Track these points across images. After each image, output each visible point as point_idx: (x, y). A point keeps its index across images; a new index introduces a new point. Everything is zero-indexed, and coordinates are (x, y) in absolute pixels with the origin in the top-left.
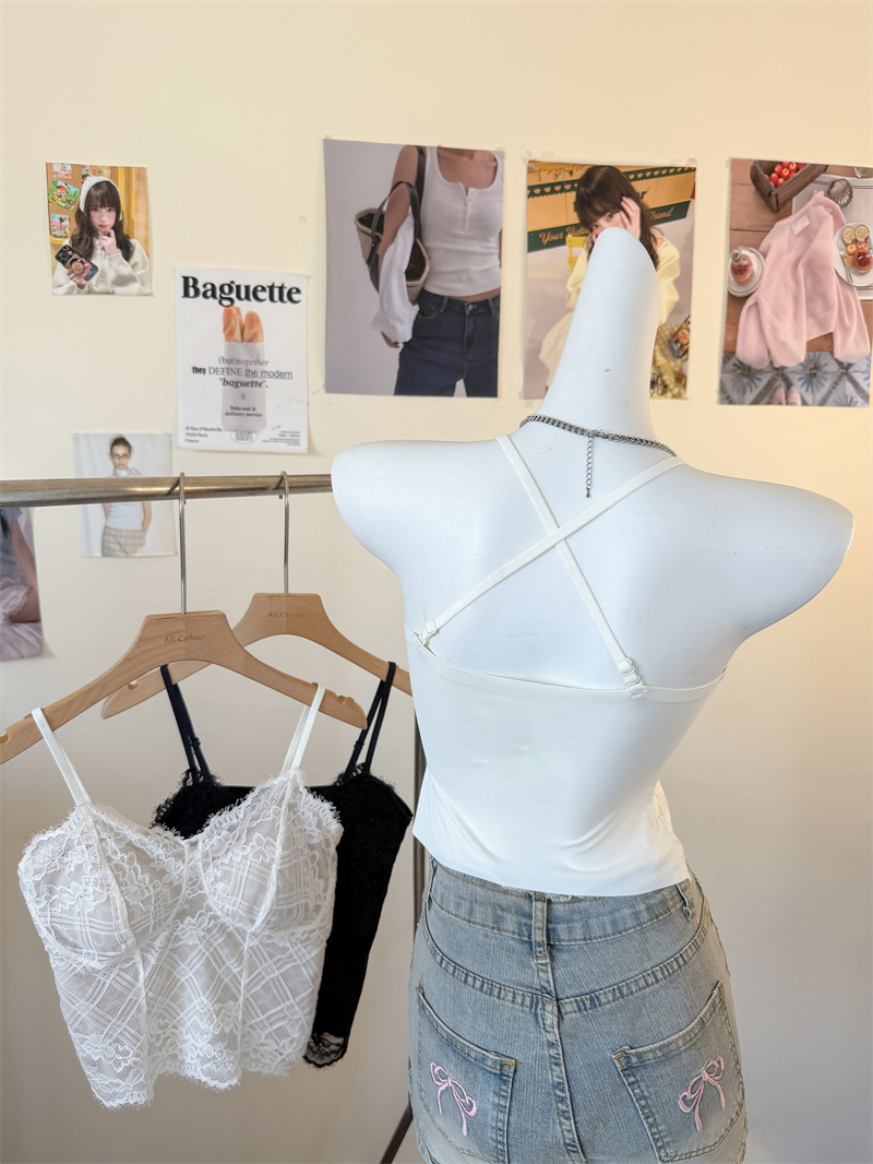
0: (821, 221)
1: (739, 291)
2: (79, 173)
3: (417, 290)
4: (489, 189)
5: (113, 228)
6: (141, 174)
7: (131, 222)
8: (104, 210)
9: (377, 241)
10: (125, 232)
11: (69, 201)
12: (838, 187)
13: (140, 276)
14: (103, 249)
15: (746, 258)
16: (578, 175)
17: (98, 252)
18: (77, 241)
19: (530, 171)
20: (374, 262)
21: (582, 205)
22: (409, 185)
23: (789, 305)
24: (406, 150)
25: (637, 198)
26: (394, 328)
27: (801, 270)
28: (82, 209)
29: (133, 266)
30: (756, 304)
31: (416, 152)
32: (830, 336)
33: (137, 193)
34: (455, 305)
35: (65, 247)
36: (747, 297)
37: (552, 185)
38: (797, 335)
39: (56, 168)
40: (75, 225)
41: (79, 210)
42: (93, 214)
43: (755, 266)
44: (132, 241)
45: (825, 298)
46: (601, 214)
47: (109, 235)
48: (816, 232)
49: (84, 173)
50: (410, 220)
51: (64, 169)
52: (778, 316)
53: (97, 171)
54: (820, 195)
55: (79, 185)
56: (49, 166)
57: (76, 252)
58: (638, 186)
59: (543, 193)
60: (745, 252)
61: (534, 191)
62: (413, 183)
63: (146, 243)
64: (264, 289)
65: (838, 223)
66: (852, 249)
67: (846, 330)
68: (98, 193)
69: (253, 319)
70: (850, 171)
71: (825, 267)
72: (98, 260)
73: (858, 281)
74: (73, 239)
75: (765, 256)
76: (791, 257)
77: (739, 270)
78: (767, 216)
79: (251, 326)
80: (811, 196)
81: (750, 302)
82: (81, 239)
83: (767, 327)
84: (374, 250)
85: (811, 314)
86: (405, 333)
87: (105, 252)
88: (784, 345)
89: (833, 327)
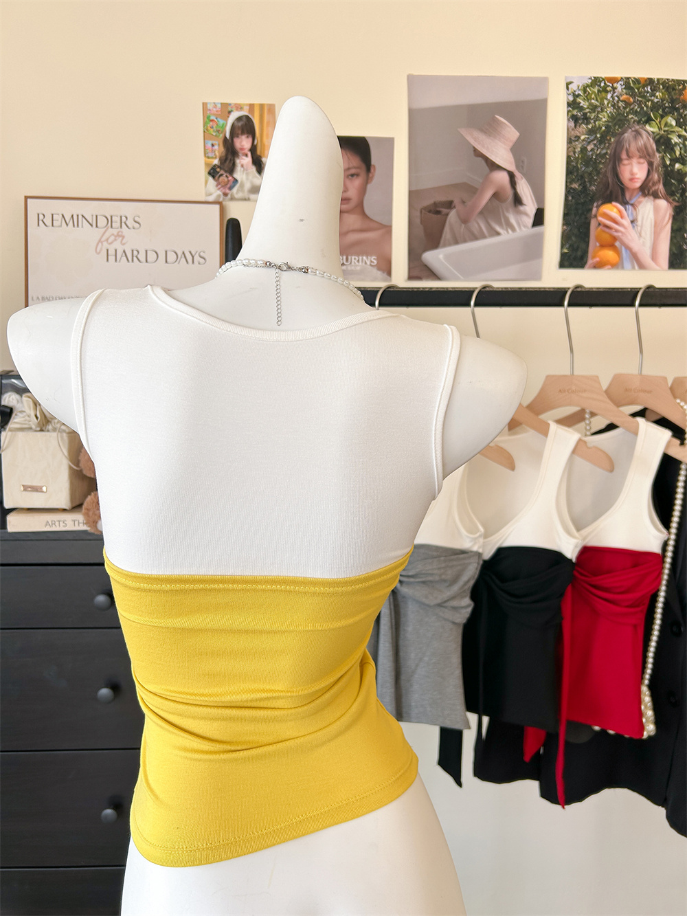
2: (226, 109)
5: (250, 150)
6: (271, 108)
7: (263, 145)
8: (244, 137)
10: (258, 153)
11: (218, 131)
14: (242, 166)
17: (238, 168)
18: (223, 160)
28: (228, 136)
33: (268, 123)
35: (215, 166)
39: (210, 107)
40: (222, 149)
41: (225, 138)
42: (235, 140)
44: (264, 160)
47: (246, 155)
49: (230, 109)
51: (215, 107)
56: (205, 105)
57: (223, 168)
68: (240, 124)
72: (238, 174)
74: (220, 160)
82: (226, 159)
87: (244, 169)
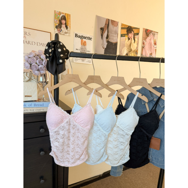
0: (152, 38)
1: (143, 46)
3: (107, 40)
4: (117, 27)
5: (65, 24)
6: (70, 15)
7: (68, 23)
8: (64, 20)
9: (103, 32)
10: (67, 25)
11: (58, 18)
12: (154, 34)
13: (69, 32)
14: (63, 27)
15: (144, 42)
16: (127, 27)
17: (62, 27)
18: (59, 25)
19: (122, 25)
20: (102, 35)
21: (127, 31)
22: (107, 25)
23: (148, 48)
24: (107, 19)
25: (133, 31)
26: (104, 46)
27: (150, 44)
28: (60, 19)
29: (68, 31)
30: (145, 48)
31: (108, 20)
32: (152, 53)
33: (69, 18)
34: (112, 43)
36: (144, 47)
37: (124, 28)
38: (149, 53)
40: (59, 22)
41: (60, 20)
42: (62, 20)
43: (145, 43)
44: (68, 26)
45: (152, 48)
46: (129, 33)
47: (64, 25)
48: (151, 39)
49: (61, 13)
50: (107, 30)
51: (57, 12)
52: (147, 50)
53: (63, 13)
54: (152, 34)
55: (60, 15)
56: (55, 11)
58: (134, 30)
59: (123, 29)
60: (144, 41)
61: (122, 28)
62: (108, 24)
63: (70, 27)
64: (87, 37)
65: (153, 39)
66: (154, 42)
67: (153, 52)
68: (63, 17)
69: (85, 42)
70: (155, 32)
71: (152, 44)
72: (62, 29)
73: (155, 46)
74: (58, 24)
75: (146, 41)
76: (149, 42)
77: (143, 43)
78: (147, 36)
79: (85, 43)
80: (151, 35)
81: (144, 48)
82: (60, 25)
83: (146, 51)
84: (102, 34)
85: (150, 50)
86: (105, 47)
87: (63, 28)
88: (147, 54)
89: (152, 52)
